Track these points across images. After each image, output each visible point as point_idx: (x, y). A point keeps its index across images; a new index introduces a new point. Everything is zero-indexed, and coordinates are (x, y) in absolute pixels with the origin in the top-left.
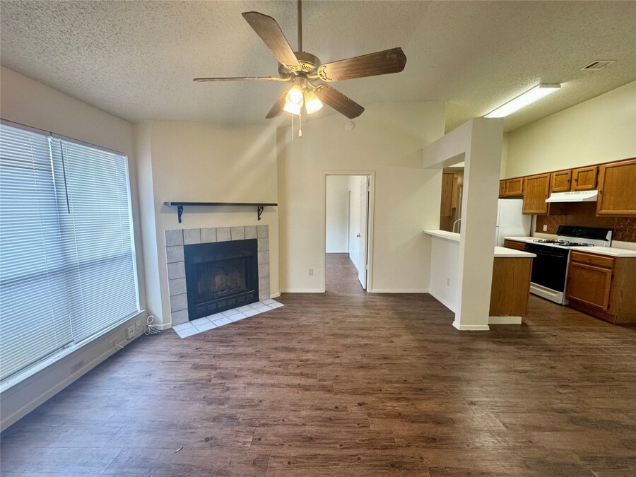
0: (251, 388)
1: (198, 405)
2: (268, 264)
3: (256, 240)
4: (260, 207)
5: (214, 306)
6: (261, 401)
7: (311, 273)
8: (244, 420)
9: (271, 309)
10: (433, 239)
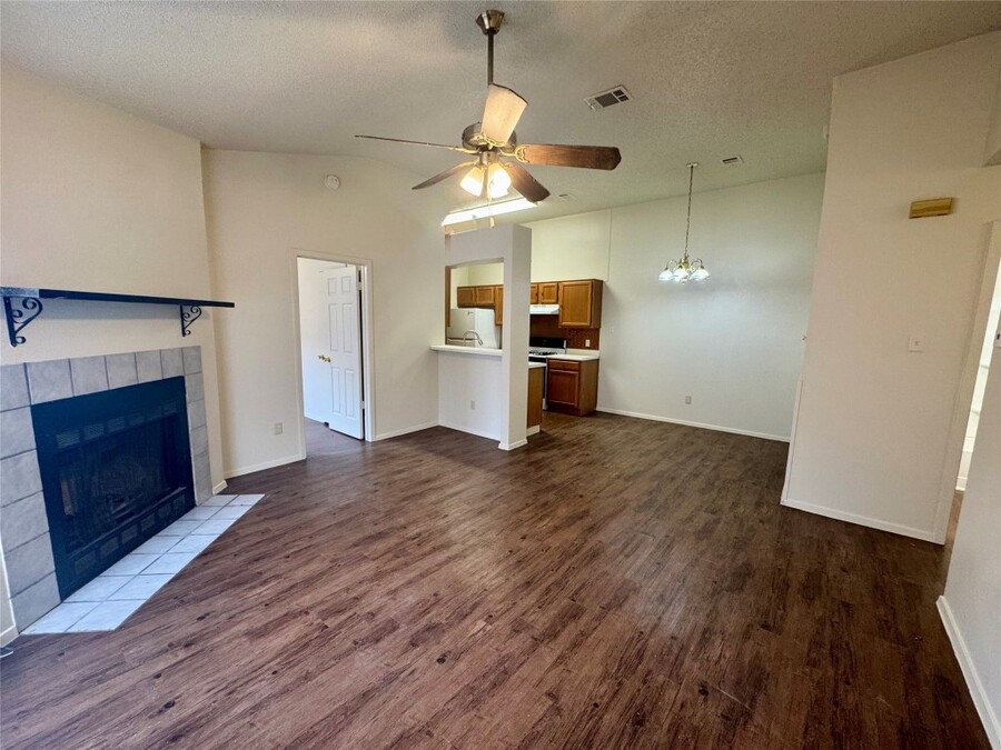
0: (400, 594)
1: (362, 654)
2: (205, 425)
3: (183, 377)
4: (185, 308)
5: (113, 545)
6: (435, 595)
7: (279, 430)
9: (247, 509)
10: (440, 356)
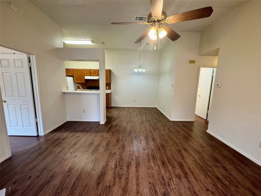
8: (163, 188)
10: (66, 95)
